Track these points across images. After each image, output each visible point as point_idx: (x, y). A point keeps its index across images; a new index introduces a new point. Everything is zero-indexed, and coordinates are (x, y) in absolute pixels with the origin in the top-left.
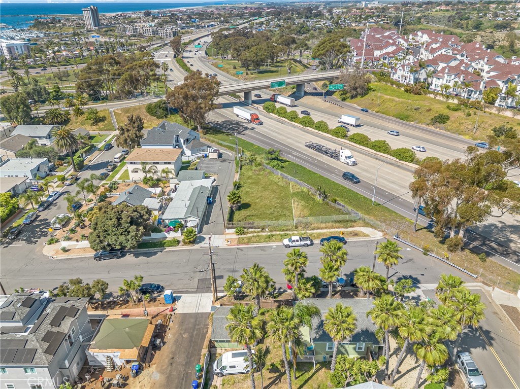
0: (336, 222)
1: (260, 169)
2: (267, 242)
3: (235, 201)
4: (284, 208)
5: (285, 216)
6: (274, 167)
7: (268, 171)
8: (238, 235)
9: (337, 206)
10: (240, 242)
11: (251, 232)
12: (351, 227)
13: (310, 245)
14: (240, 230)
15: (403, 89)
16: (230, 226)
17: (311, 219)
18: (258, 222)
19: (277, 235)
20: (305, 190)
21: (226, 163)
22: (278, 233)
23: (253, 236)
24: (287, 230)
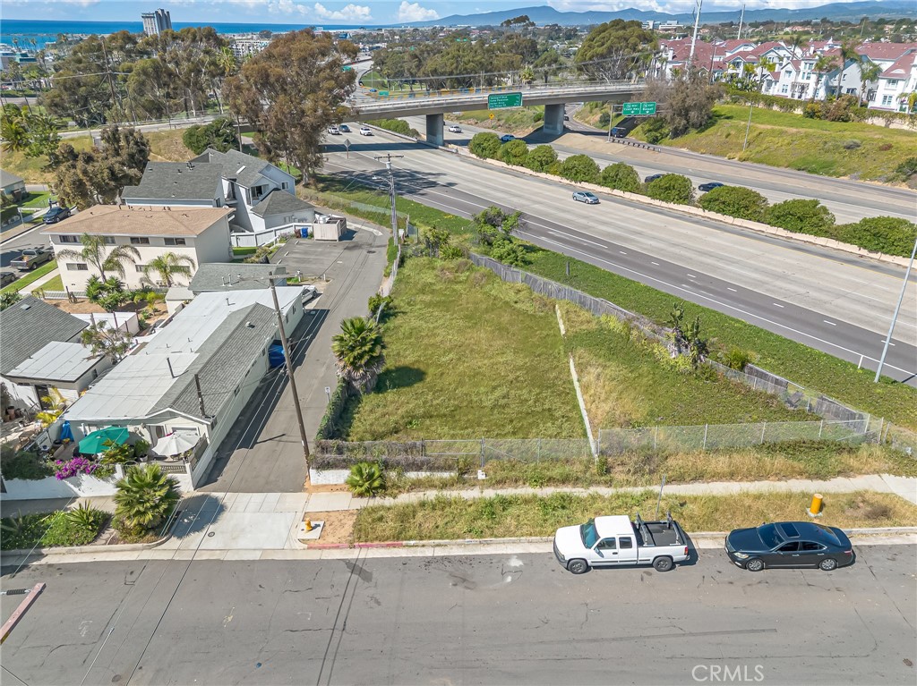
0: (771, 448)
1: (459, 266)
2: (481, 534)
3: (361, 356)
4: (543, 387)
5: (553, 419)
6: (501, 258)
7: (483, 270)
8: (361, 495)
9: (755, 385)
10: (364, 531)
11: (416, 485)
12: (839, 473)
13: (683, 563)
14: (371, 477)
15: (799, 111)
16: (331, 456)
17: (658, 435)
18: (445, 443)
19: (526, 501)
20: (615, 324)
21: (360, 254)
22: (526, 491)
23: (423, 504)
24: (565, 480)
